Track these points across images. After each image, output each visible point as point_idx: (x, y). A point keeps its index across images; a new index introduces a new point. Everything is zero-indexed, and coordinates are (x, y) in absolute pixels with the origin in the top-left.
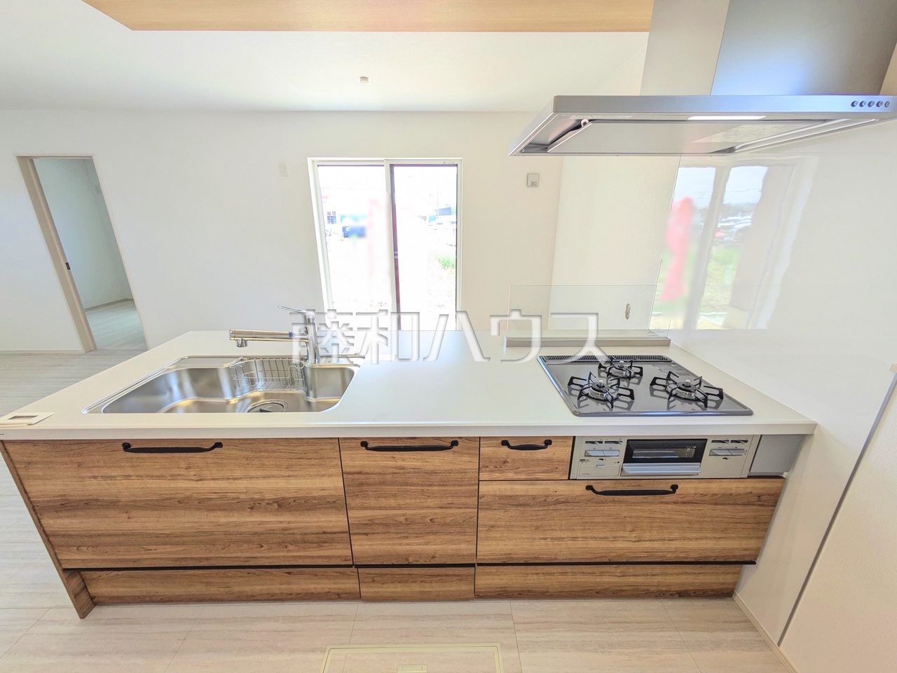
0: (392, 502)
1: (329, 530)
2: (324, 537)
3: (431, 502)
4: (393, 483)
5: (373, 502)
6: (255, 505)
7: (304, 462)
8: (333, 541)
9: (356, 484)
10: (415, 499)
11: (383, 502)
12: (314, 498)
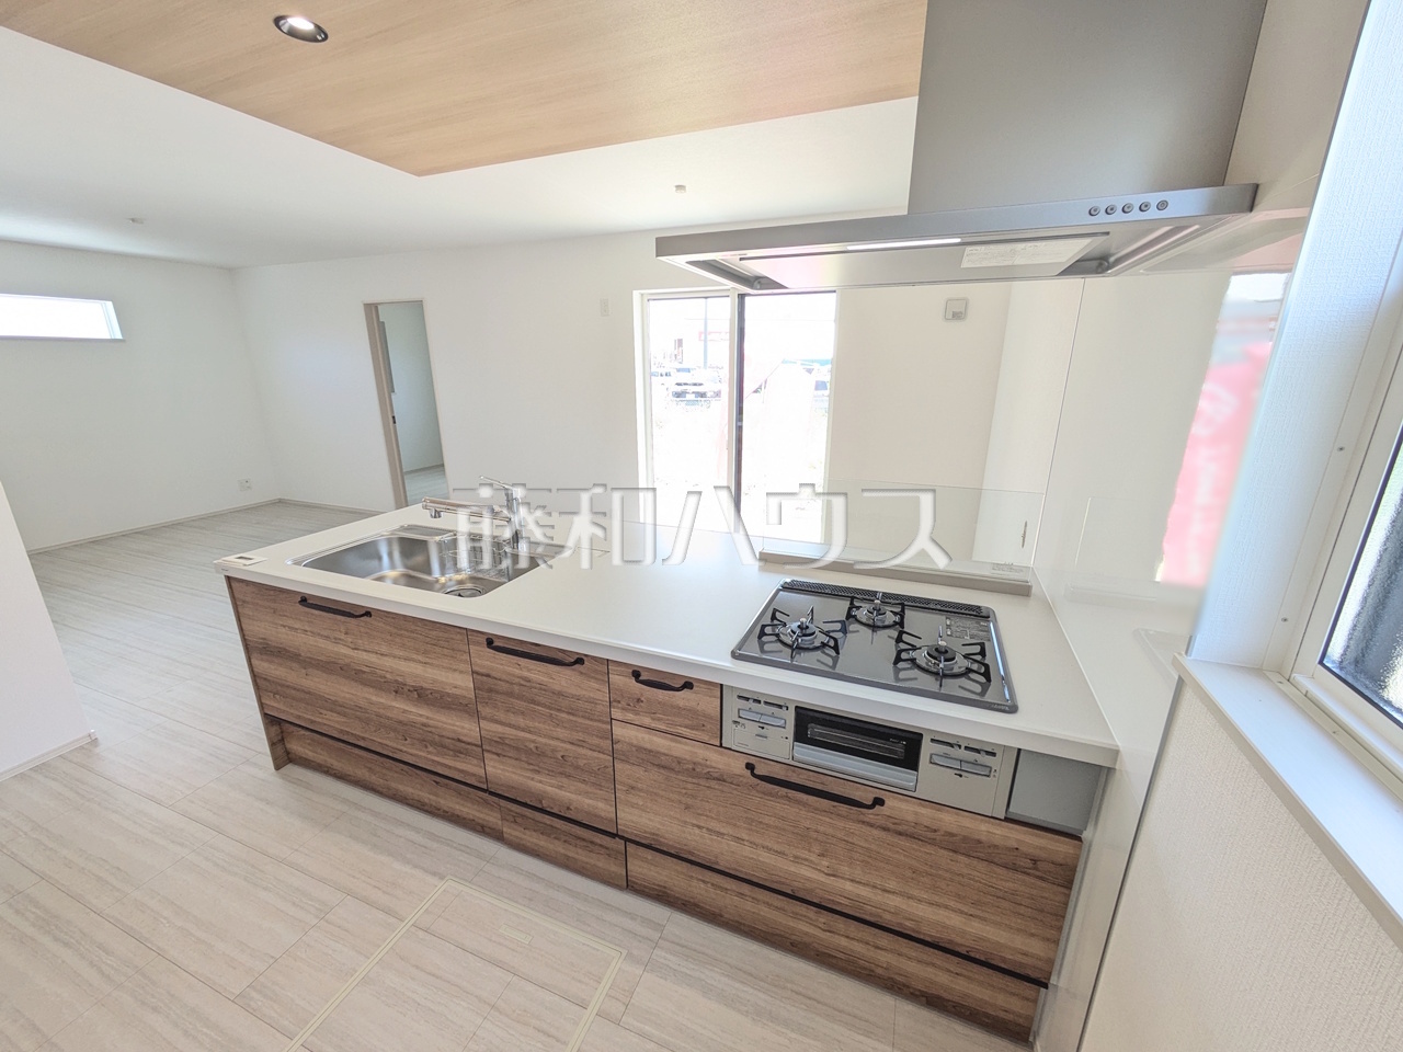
0: (521, 721)
1: (464, 739)
2: (459, 747)
3: (561, 732)
4: (520, 697)
5: (501, 716)
6: (399, 689)
7: (437, 649)
8: (467, 754)
9: (487, 689)
10: (544, 723)
11: (513, 719)
12: (448, 695)
